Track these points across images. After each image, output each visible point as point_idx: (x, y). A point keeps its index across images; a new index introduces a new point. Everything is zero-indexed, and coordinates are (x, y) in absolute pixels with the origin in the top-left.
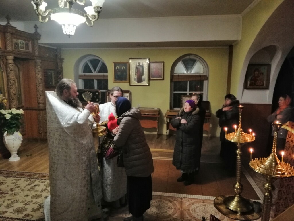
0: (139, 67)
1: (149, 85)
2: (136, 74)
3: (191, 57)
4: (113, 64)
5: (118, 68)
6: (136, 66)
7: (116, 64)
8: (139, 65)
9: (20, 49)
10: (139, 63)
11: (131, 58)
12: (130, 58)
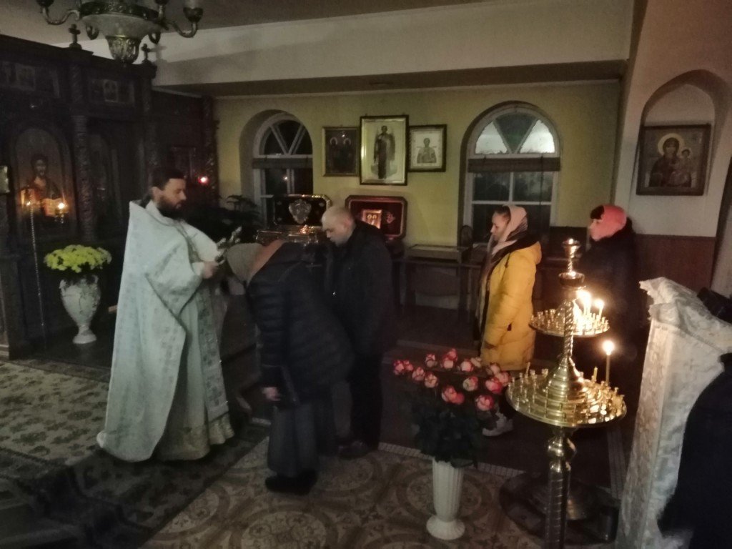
0: (383, 138)
1: (406, 184)
2: (375, 157)
3: (521, 111)
4: (323, 131)
5: (334, 141)
6: (377, 137)
7: (330, 132)
8: (384, 134)
9: (107, 100)
10: (384, 129)
11: (366, 117)
12: (364, 115)
